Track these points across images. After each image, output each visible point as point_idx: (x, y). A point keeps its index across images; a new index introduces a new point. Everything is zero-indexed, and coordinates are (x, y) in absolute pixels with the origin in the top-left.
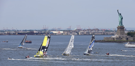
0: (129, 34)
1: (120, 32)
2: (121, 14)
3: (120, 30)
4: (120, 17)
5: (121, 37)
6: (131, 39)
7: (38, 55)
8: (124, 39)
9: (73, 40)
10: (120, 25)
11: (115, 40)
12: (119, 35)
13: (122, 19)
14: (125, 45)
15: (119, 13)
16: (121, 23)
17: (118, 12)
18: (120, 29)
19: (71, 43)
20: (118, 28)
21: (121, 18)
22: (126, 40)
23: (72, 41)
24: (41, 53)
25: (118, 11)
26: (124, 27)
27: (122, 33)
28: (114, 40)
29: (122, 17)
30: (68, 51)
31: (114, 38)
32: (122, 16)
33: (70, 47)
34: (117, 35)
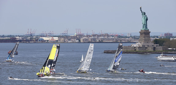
0: (156, 42)
1: (143, 39)
2: (145, 14)
3: (144, 37)
4: (144, 17)
5: (146, 45)
6: (160, 48)
7: (42, 72)
8: (150, 49)
9: (92, 51)
10: (143, 29)
11: (137, 50)
12: (142, 43)
13: (147, 20)
14: (158, 58)
15: (142, 12)
16: (145, 25)
17: (141, 10)
18: (143, 34)
19: (90, 55)
20: (141, 33)
21: (145, 19)
22: (153, 50)
23: (90, 53)
24: (47, 69)
25: (141, 8)
26: (150, 32)
27: (146, 40)
28: (135, 50)
29: (147, 18)
30: (84, 67)
31: (135, 47)
32: (146, 16)
33: (88, 60)
34: (139, 43)
